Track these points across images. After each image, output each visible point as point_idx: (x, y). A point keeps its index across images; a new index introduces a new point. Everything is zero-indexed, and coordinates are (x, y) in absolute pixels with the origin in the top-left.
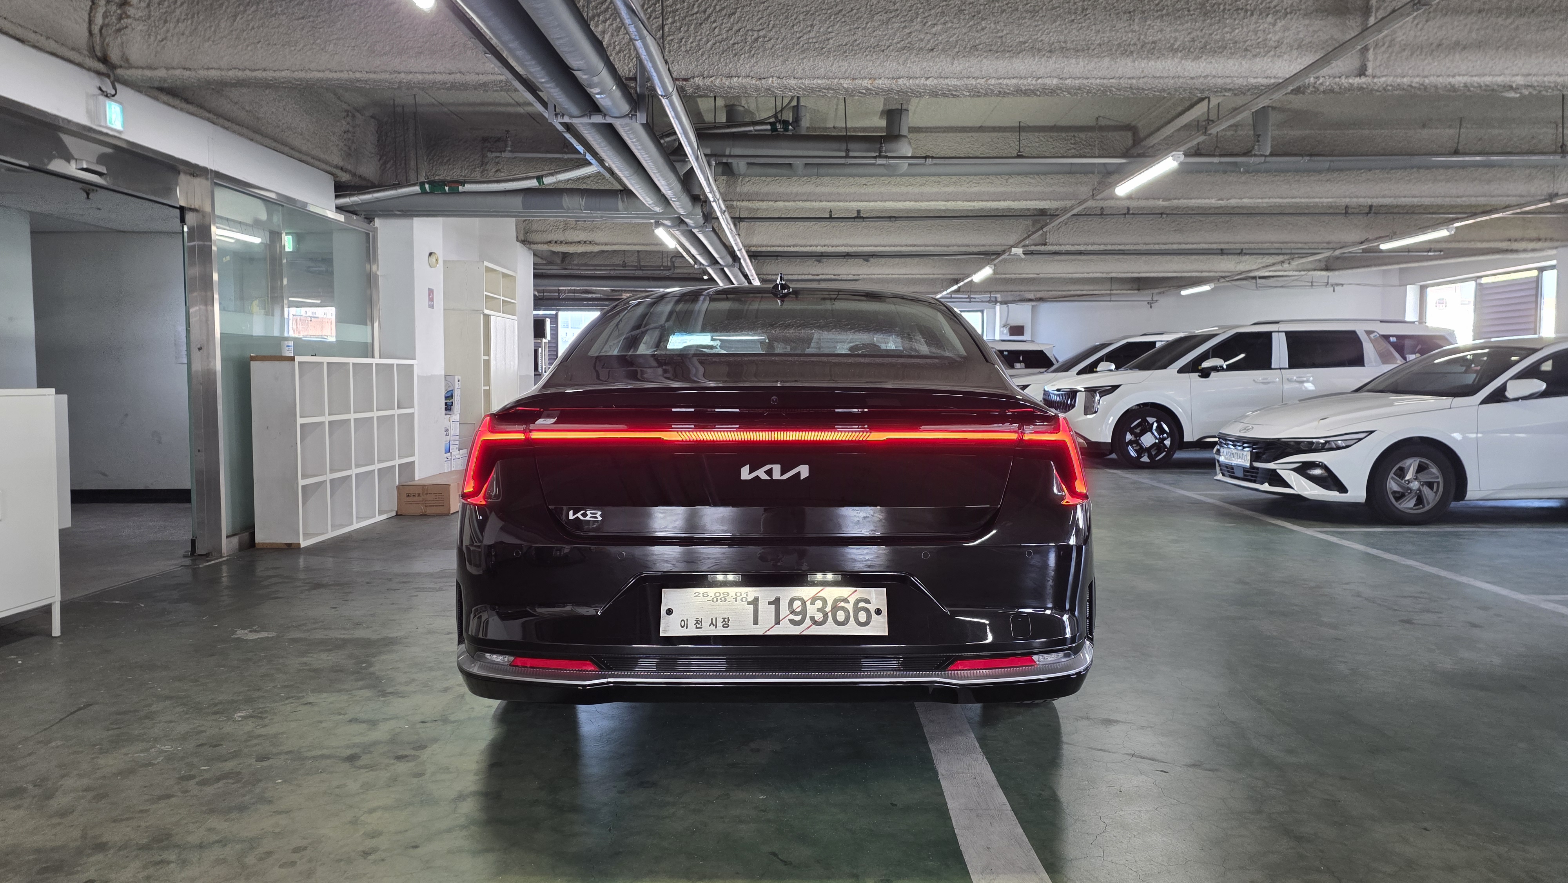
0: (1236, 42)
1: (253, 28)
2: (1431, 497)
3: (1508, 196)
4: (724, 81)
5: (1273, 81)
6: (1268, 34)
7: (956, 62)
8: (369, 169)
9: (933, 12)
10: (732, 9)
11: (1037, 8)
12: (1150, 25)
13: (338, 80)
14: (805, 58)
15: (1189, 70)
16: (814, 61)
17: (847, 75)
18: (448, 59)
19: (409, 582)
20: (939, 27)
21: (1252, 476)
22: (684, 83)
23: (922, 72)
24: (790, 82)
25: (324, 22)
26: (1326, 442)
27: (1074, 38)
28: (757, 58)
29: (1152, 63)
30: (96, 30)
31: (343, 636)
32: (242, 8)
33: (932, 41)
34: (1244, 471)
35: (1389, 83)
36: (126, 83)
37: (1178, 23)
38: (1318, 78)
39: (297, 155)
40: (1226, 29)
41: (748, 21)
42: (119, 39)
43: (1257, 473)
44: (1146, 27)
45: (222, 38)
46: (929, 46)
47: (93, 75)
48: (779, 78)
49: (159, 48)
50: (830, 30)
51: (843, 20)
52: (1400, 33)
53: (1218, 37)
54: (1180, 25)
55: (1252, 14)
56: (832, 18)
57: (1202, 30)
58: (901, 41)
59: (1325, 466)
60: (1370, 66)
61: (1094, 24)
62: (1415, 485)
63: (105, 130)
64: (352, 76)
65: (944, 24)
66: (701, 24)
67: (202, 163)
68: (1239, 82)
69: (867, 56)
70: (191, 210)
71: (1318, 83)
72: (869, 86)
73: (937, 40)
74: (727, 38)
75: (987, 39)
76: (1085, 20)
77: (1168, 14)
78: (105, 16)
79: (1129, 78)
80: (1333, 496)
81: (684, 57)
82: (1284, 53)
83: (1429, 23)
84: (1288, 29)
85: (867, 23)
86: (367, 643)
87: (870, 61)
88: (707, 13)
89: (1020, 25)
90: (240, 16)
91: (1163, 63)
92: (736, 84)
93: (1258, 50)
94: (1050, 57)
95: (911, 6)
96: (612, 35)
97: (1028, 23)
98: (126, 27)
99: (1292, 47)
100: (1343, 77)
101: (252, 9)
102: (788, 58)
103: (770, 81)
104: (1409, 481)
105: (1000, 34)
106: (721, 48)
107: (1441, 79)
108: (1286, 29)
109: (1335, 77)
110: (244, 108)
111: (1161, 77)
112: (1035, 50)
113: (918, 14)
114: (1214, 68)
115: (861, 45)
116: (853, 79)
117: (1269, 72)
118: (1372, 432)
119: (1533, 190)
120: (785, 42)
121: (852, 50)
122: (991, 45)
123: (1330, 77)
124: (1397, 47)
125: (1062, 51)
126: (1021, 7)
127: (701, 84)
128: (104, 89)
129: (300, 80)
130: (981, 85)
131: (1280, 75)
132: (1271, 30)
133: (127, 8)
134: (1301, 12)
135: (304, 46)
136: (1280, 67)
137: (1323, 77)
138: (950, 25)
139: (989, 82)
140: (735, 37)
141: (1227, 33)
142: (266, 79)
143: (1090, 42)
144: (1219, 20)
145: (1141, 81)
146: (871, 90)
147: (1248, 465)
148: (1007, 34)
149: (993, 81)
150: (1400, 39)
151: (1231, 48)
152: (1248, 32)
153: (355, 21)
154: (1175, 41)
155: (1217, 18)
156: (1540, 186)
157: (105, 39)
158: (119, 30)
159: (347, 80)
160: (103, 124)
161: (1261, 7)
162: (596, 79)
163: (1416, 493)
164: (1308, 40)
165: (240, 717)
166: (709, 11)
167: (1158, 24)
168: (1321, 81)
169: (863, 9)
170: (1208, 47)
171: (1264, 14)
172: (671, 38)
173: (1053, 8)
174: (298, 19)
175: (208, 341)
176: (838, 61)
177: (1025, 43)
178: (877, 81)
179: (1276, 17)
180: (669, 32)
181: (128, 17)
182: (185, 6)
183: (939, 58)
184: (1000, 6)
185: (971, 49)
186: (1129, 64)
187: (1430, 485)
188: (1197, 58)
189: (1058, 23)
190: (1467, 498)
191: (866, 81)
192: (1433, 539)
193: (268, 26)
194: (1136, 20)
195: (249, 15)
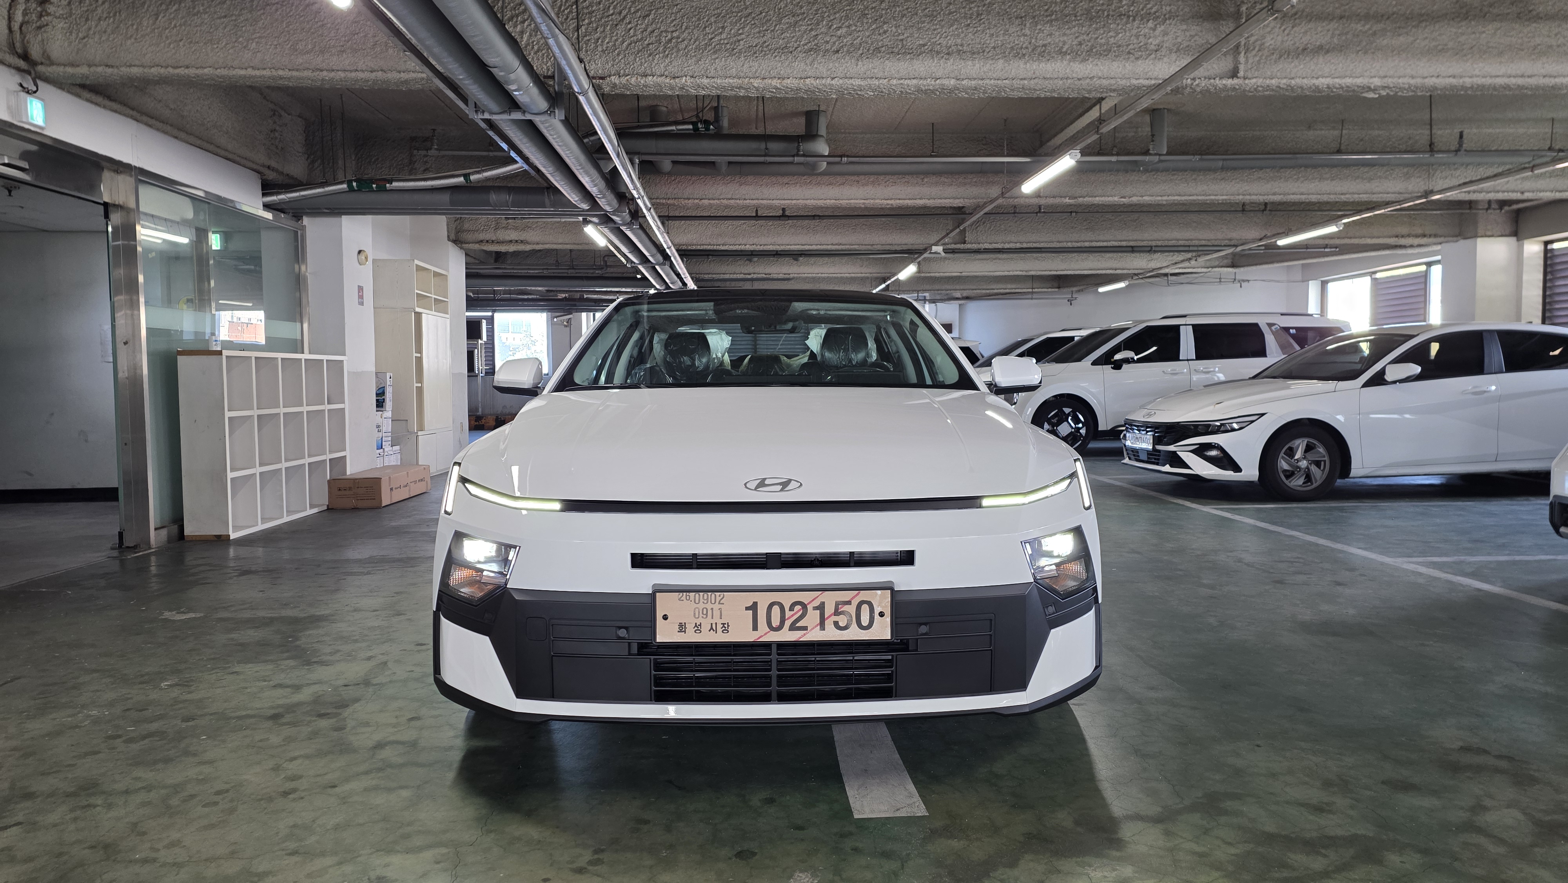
0: (1119, 46)
1: (175, 26)
2: (1318, 475)
3: (1388, 193)
4: (639, 80)
5: (1153, 82)
6: (1149, 39)
7: (860, 63)
8: (297, 168)
9: (837, 15)
10: (647, 11)
11: (935, 13)
12: (1040, 29)
13: (260, 77)
14: (717, 58)
15: (1077, 72)
16: (726, 61)
17: (757, 75)
18: (369, 58)
19: (337, 568)
20: (843, 31)
21: (1155, 459)
22: (601, 81)
23: (829, 73)
24: (702, 81)
25: (247, 20)
26: (1222, 425)
27: (970, 42)
28: (671, 58)
29: (1042, 65)
30: (16, 27)
31: (270, 615)
32: (164, 7)
33: (837, 43)
34: (1148, 454)
35: (1259, 84)
36: (47, 80)
37: (1067, 27)
38: (1194, 79)
39: (223, 153)
40: (1110, 34)
41: (662, 22)
42: (40, 36)
43: (1159, 456)
44: (1037, 31)
45: (143, 36)
46: (835, 48)
47: (13, 71)
48: (692, 77)
49: (80, 46)
50: (740, 32)
51: (753, 22)
52: (1268, 38)
53: (1103, 41)
54: (1068, 29)
55: (1134, 20)
56: (743, 20)
57: (1088, 34)
58: (808, 43)
59: (1221, 447)
60: (1242, 68)
61: (989, 28)
62: (1304, 464)
63: (27, 126)
64: (274, 73)
65: (848, 27)
66: (616, 25)
67: (125, 160)
68: (1123, 82)
69: (776, 57)
70: (114, 205)
71: (1194, 84)
72: (778, 86)
73: (842, 42)
74: (642, 39)
75: (889, 42)
76: (980, 25)
77: (1056, 20)
78: (25, 13)
79: (1022, 79)
80: (1228, 475)
81: (600, 57)
82: (1164, 56)
83: (1295, 29)
84: (1167, 34)
85: (776, 25)
86: (294, 621)
87: (780, 61)
88: (623, 15)
89: (919, 29)
90: (162, 15)
91: (1053, 65)
92: (651, 83)
93: (1140, 53)
94: (948, 59)
95: (817, 10)
96: (531, 35)
97: (928, 27)
98: (47, 25)
99: (1171, 51)
100: (1218, 79)
101: (174, 8)
102: (701, 58)
103: (684, 81)
104: (1298, 460)
105: (901, 37)
106: (636, 48)
107: (1305, 81)
108: (1165, 34)
109: (1210, 79)
110: (168, 106)
111: (1051, 79)
112: (934, 53)
113: (823, 17)
114: (1100, 70)
115: (770, 47)
116: (764, 79)
117: (1150, 73)
118: (1263, 415)
119: (1410, 188)
120: (697, 42)
121: (762, 51)
122: (893, 48)
123: (1205, 78)
124: (1266, 50)
125: (959, 54)
126: (920, 11)
127: (617, 82)
128: (25, 85)
129: (222, 77)
130: (884, 85)
131: (1160, 76)
132: (1152, 35)
133: (47, 5)
134: (1179, 18)
135: (227, 44)
136: (1160, 69)
137: (1199, 78)
138: (854, 28)
139: (891, 82)
140: (650, 37)
141: (1111, 37)
142: (188, 75)
143: (985, 46)
144: (1104, 25)
145: (1032, 82)
146: (781, 89)
147: (1151, 448)
148: (908, 37)
149: (895, 81)
150: (1268, 44)
151: (1115, 52)
152: (1131, 37)
153: (277, 20)
154: (1064, 44)
155: (1102, 23)
156: (1417, 184)
157: (25, 37)
158: (39, 28)
159: (269, 78)
160: (24, 120)
161: (1142, 13)
162: (512, 76)
163: (1305, 471)
164: (1185, 44)
165: (166, 685)
166: (624, 13)
167: (1047, 28)
168: (1197, 82)
169: (771, 13)
170: (1094, 50)
171: (1145, 20)
172: (588, 38)
173: (950, 13)
174: (220, 18)
175: (134, 336)
176: (749, 62)
177: (924, 45)
178: (785, 81)
179: (1156, 23)
180: (586, 32)
181: (48, 14)
182: (107, 5)
183: (844, 59)
184: (900, 11)
185: (874, 50)
186: (1022, 66)
187: (1318, 464)
188: (1084, 60)
189: (955, 27)
190: (1352, 475)
191: (775, 81)
192: (1319, 513)
193: (190, 25)
194: (1028, 25)
195: (171, 14)
